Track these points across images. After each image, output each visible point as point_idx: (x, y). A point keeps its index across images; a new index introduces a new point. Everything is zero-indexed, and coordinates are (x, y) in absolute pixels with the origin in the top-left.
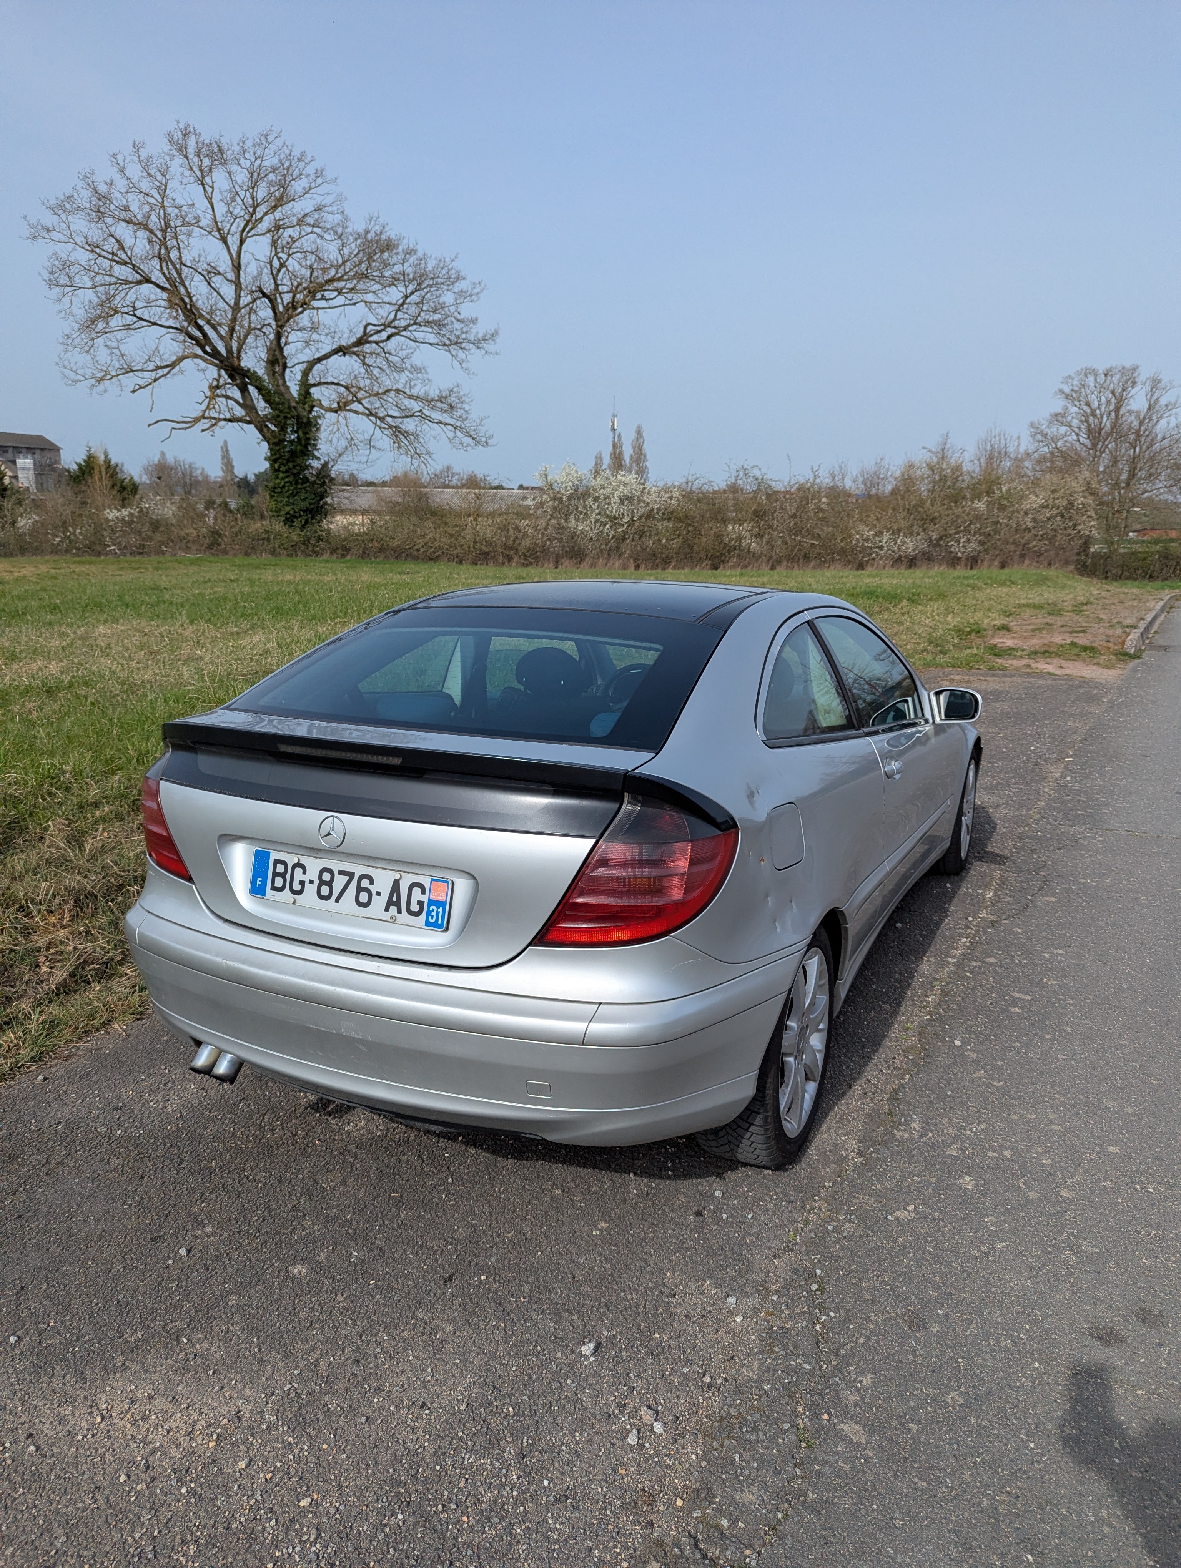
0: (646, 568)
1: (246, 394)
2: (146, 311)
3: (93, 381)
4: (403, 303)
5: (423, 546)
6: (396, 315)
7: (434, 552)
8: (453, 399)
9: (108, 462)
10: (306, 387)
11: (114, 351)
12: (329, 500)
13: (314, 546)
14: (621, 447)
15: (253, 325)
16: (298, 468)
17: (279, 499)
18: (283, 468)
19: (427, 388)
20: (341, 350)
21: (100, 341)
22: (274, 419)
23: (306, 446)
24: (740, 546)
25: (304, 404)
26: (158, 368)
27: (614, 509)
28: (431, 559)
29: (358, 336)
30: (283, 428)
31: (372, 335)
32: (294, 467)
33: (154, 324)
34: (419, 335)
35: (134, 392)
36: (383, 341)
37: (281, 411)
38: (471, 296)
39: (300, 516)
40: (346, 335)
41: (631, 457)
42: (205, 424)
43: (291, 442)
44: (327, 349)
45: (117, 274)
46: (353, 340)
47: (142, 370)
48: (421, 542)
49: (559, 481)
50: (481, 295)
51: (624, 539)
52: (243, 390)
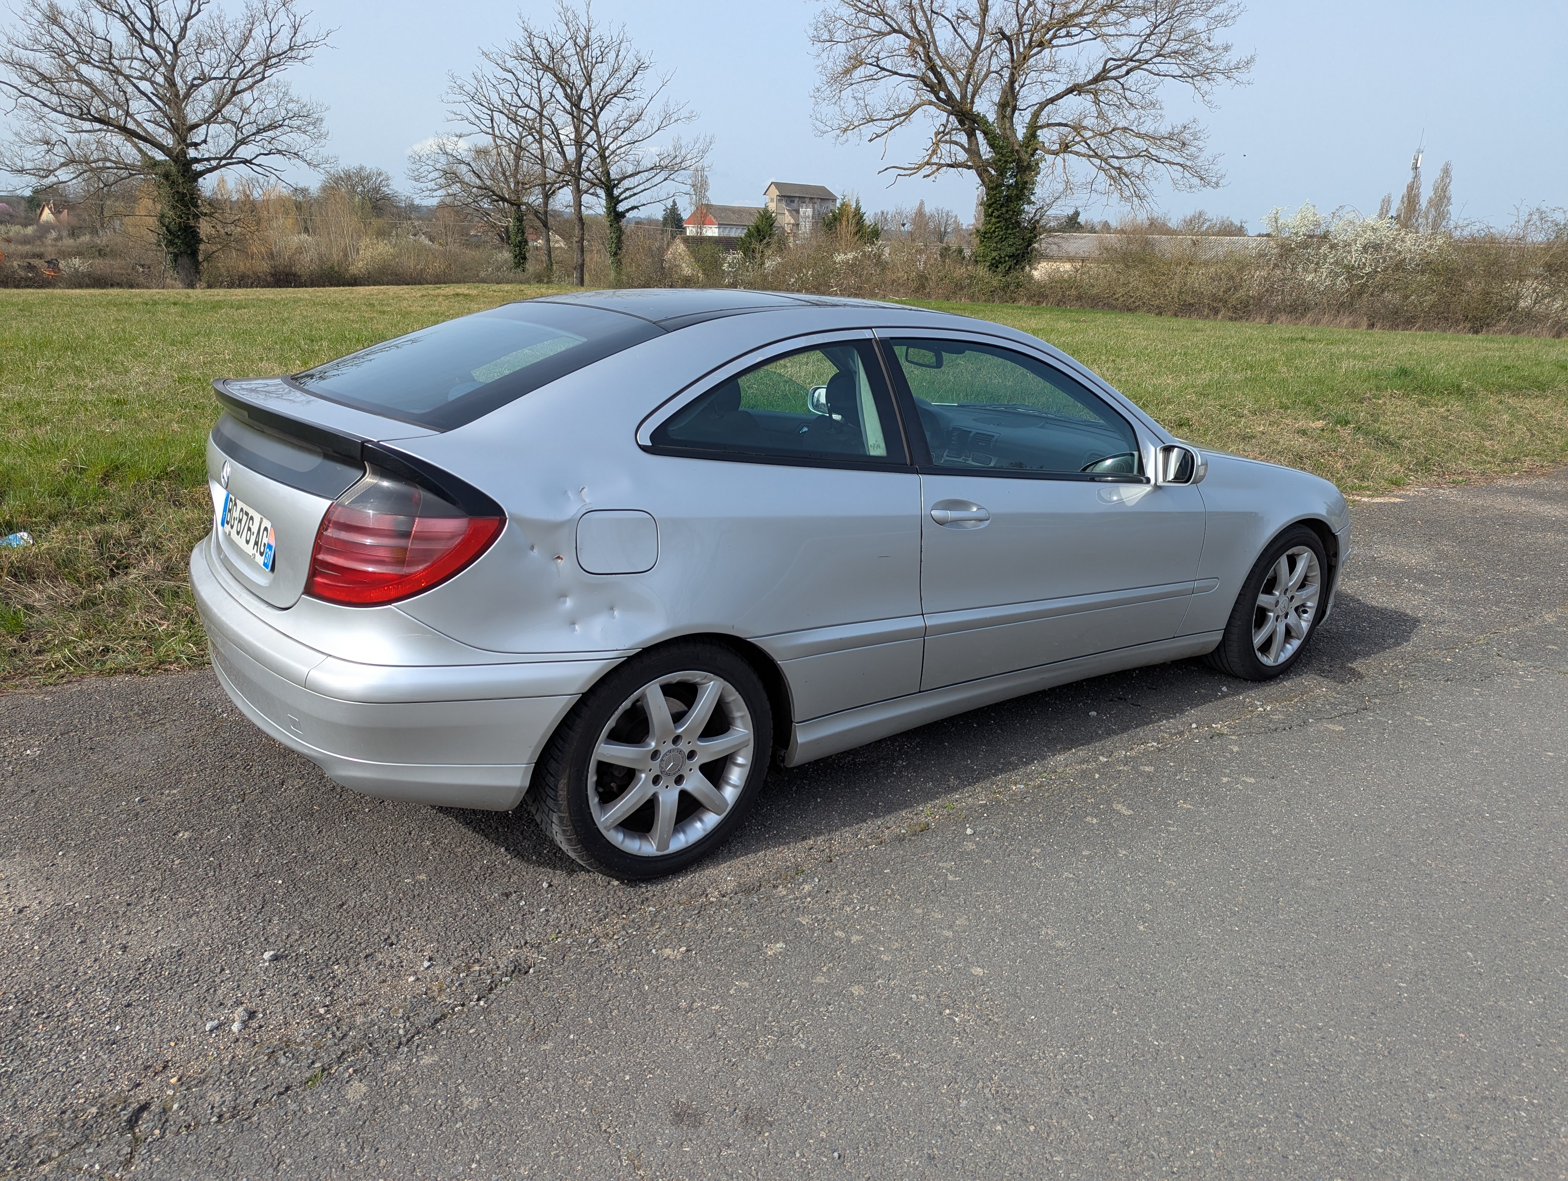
0: (1383, 327)
1: (973, 138)
2: (889, 61)
3: (838, 131)
4: (1152, 33)
5: (1123, 296)
6: (1140, 47)
7: (1134, 302)
8: (1186, 136)
9: (858, 209)
10: (1033, 128)
11: (859, 102)
12: (1036, 245)
13: (1012, 292)
14: (1418, 188)
15: (992, 69)
16: (1011, 213)
17: (988, 245)
18: (996, 213)
19: (1157, 125)
20: (1076, 89)
21: (848, 92)
22: (994, 163)
23: (1021, 191)
24: (1516, 305)
25: (1027, 147)
26: (896, 116)
27: (1353, 258)
28: (1129, 310)
29: (1096, 73)
30: (1002, 173)
31: (1111, 71)
32: (1007, 211)
33: (896, 73)
34: (1163, 68)
35: (871, 140)
36: (1122, 77)
37: (1003, 155)
38: (1225, 20)
39: (1005, 262)
40: (1082, 73)
41: (1430, 201)
42: (927, 170)
43: (1009, 187)
44: (1061, 88)
45: (871, 25)
46: (1090, 77)
47: (881, 119)
48: (1121, 291)
49: (1291, 226)
50: (1238, 19)
51: (1360, 294)
52: (971, 135)
